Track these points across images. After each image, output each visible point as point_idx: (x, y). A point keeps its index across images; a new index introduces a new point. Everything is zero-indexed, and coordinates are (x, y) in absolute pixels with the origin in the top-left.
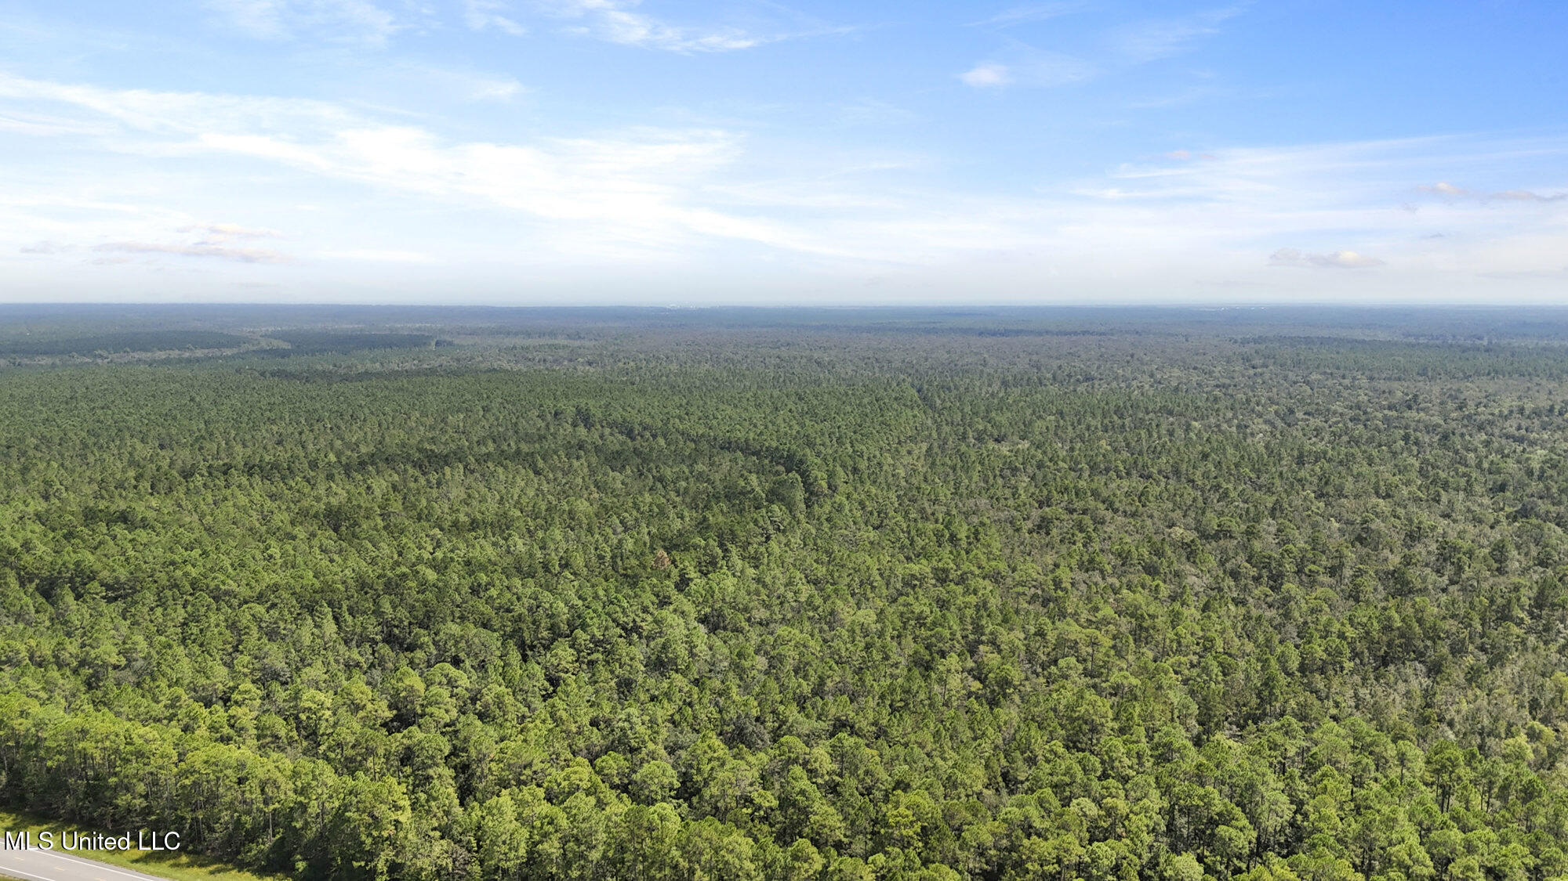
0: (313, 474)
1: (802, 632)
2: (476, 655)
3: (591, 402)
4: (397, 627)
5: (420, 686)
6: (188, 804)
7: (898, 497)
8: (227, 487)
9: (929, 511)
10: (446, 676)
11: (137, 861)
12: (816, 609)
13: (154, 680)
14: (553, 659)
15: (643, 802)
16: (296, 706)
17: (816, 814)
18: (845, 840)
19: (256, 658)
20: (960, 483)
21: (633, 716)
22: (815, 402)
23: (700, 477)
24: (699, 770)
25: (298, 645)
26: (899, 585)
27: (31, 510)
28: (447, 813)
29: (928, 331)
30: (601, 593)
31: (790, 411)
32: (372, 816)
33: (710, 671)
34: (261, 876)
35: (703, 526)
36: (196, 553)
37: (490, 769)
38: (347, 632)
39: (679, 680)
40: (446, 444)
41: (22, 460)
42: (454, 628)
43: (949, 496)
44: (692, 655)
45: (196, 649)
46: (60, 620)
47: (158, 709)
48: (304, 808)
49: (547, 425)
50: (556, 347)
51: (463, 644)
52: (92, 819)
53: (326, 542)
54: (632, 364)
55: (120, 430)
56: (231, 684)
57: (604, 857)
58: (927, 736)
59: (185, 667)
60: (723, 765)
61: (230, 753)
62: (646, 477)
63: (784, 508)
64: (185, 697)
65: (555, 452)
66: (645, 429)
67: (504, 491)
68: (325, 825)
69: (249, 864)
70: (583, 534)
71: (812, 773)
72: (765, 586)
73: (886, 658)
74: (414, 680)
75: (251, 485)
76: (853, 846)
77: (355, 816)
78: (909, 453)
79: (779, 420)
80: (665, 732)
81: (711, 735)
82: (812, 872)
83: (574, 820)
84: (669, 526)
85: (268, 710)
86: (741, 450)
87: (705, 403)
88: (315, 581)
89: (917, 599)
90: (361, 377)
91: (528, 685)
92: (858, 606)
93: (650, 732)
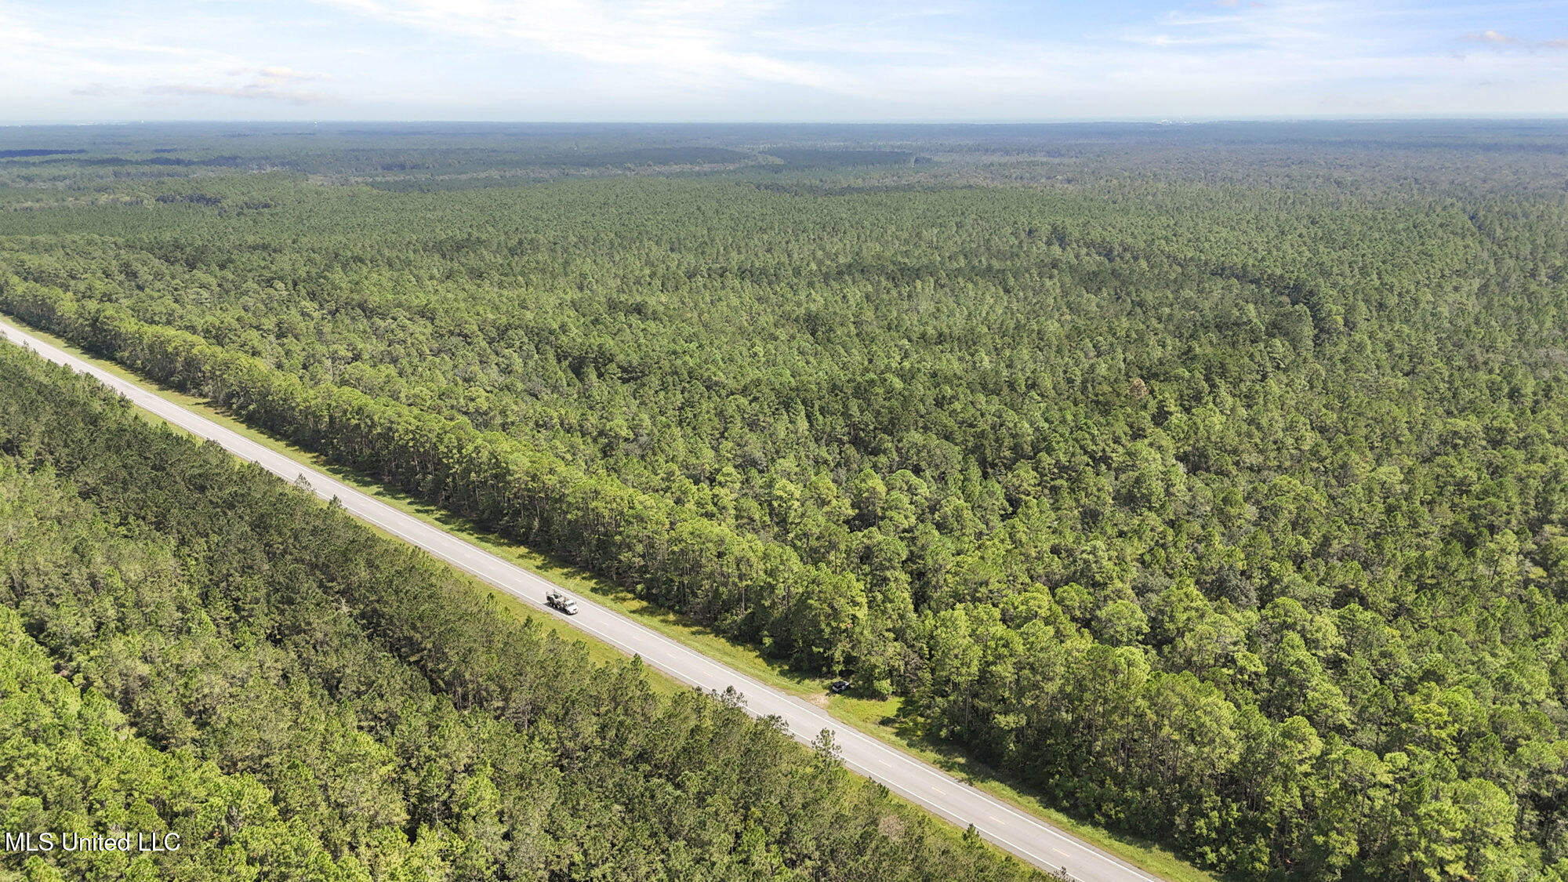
0: (795, 281)
1: (1302, 483)
2: (937, 466)
3: (1068, 221)
4: (863, 430)
5: (881, 488)
6: (675, 570)
7: (1439, 340)
8: (723, 288)
9: (1481, 359)
10: (907, 483)
11: (634, 612)
12: (1322, 460)
13: (655, 454)
14: (1015, 480)
15: (1107, 641)
16: (769, 494)
17: (1314, 690)
18: (1351, 726)
19: (738, 445)
20: (1526, 329)
21: (1099, 549)
22: (1333, 226)
23: (1187, 304)
24: (1172, 619)
25: (774, 437)
26: (1434, 443)
27: (568, 297)
28: (902, 617)
29: (1487, 148)
30: (1069, 417)
31: (1300, 236)
32: (832, 607)
33: (1189, 514)
34: (733, 646)
35: (1187, 357)
36: (693, 346)
37: (945, 580)
38: (817, 430)
39: (1153, 519)
40: (919, 258)
41: (565, 255)
42: (916, 437)
43: (1510, 343)
44: (1168, 493)
45: (689, 431)
47: (656, 481)
48: (772, 588)
49: (1021, 243)
50: (1034, 164)
52: (601, 569)
53: (803, 344)
54: (1115, 182)
55: (640, 234)
56: (717, 466)
57: (1061, 690)
58: (1468, 622)
59: (680, 447)
60: (1202, 616)
61: (713, 529)
62: (1124, 301)
63: (1287, 344)
64: (678, 473)
65: (1027, 271)
66: (1125, 250)
67: (973, 308)
68: (789, 608)
69: (724, 632)
70: (1053, 354)
71: (1311, 644)
72: (1259, 428)
73: (1415, 525)
74: (877, 483)
75: (742, 288)
76: (1359, 734)
77: (816, 604)
78: (1456, 289)
79: (1286, 246)
80: (1134, 572)
81: (1188, 582)
82: (1306, 755)
83: (1031, 648)
84: (1149, 354)
85: (746, 494)
86: (1237, 277)
87: (1197, 224)
88: (792, 380)
89: (1460, 460)
90: (843, 192)
91: (988, 502)
92: (1378, 461)
93: (1117, 568)
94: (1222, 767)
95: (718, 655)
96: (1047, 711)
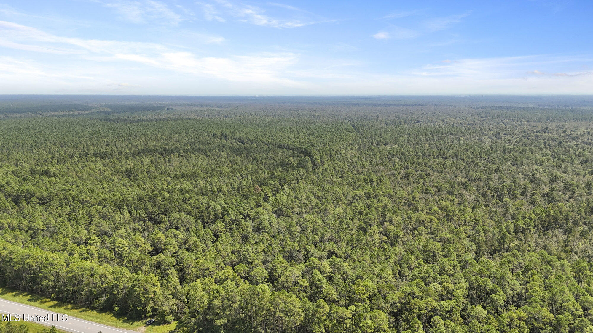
0: (120, 157)
1: (314, 217)
2: (185, 226)
3: (227, 131)
4: (153, 215)
5: (163, 237)
6: (71, 284)
7: (348, 166)
8: (87, 161)
9: (361, 171)
10: (173, 234)
11: (50, 307)
12: (319, 208)
13: (57, 235)
14: (216, 227)
15: (254, 284)
16: (114, 245)
17: (325, 289)
18: (337, 300)
19: (98, 226)
20: (372, 160)
21: (249, 249)
22: (314, 130)
23: (271, 158)
24: (276, 271)
25: (114, 221)
26: (351, 199)
27: (10, 170)
28: (175, 288)
29: (356, 105)
30: (234, 202)
31: (304, 134)
32: (145, 289)
33: (278, 232)
34: (100, 313)
35: (273, 177)
36: (74, 186)
37: (192, 270)
38: (134, 217)
39: (266, 235)
40: (172, 146)
41: (8, 151)
42: (176, 215)
43: (368, 165)
44: (271, 225)
45: (74, 223)
46: (21, 212)
47: (59, 247)
48: (117, 286)
49: (210, 139)
50: (212, 110)
51: (180, 221)
52: (33, 290)
53: (125, 182)
54: (242, 117)
55: (46, 140)
56: (88, 237)
57: (239, 306)
58: (367, 257)
59: (70, 231)
60: (286, 269)
61: (88, 264)
62: (250, 158)
63: (304, 170)
64: (69, 242)
65: (214, 149)
66: (248, 140)
67: (194, 164)
68: (126, 293)
69: (96, 308)
70: (226, 179)
71: (322, 272)
72: (298, 199)
73: (349, 227)
74: (161, 235)
75: (96, 161)
76: (340, 302)
77: (138, 289)
78: (351, 149)
79: (300, 137)
80: (262, 256)
81: (280, 257)
82: (325, 313)
83: (227, 291)
84: (260, 176)
85: (103, 247)
86: (286, 148)
87: (271, 131)
88: (121, 197)
89: (359, 204)
90: (138, 121)
91: (206, 237)
92: (336, 207)
93: (256, 256)
94: (298, 323)
95: (93, 319)
96: (235, 315)
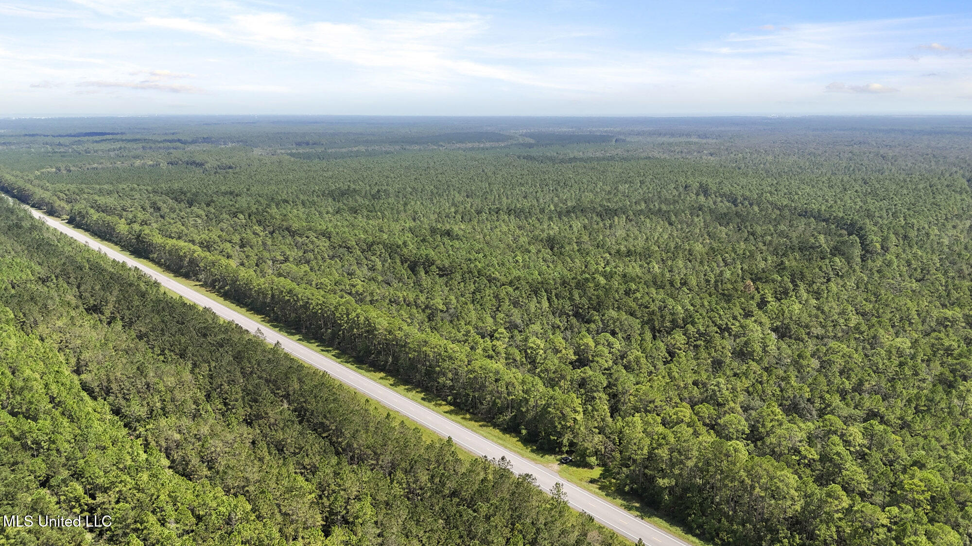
0: (541, 216)
1: (848, 347)
2: (625, 331)
3: (710, 180)
4: (581, 308)
5: (592, 344)
6: (471, 388)
7: (941, 259)
8: (498, 220)
10: (607, 341)
12: (862, 333)
13: (458, 320)
14: (672, 340)
15: (724, 438)
16: (525, 345)
17: (847, 470)
18: (869, 492)
19: (507, 316)
21: (721, 383)
22: (878, 186)
23: (782, 234)
24: (763, 425)
25: (528, 311)
26: (933, 324)
27: (407, 225)
28: (603, 420)
30: (706, 303)
31: (856, 191)
32: (562, 413)
33: (777, 363)
34: (504, 434)
35: (780, 268)
36: (481, 255)
37: (629, 399)
38: (554, 308)
39: (754, 365)
40: (616, 202)
41: (404, 199)
42: (613, 314)
44: (764, 351)
45: (478, 306)
46: (418, 284)
47: (460, 336)
48: (527, 401)
49: (680, 194)
50: (690, 143)
51: (618, 324)
52: (427, 387)
53: (546, 255)
54: (740, 155)
55: (448, 186)
56: (494, 328)
57: (696, 466)
58: (944, 434)
59: (473, 315)
60: (781, 425)
61: (493, 365)
62: (743, 232)
63: (843, 260)
64: (472, 331)
65: (683, 212)
66: (745, 199)
67: (649, 234)
68: (537, 413)
70: (697, 264)
71: (847, 443)
73: (916, 374)
74: (589, 341)
75: (509, 220)
76: (874, 498)
77: (553, 411)
78: (954, 227)
79: (847, 198)
80: (742, 397)
81: (773, 404)
82: (840, 507)
83: (679, 440)
84: (756, 265)
85: (511, 345)
86: (814, 217)
87: (791, 183)
88: (539, 277)
89: (948, 335)
90: (571, 160)
91: (655, 354)
92: (897, 335)
93: (731, 395)
94: (790, 513)
95: (495, 439)
96: (688, 477)
